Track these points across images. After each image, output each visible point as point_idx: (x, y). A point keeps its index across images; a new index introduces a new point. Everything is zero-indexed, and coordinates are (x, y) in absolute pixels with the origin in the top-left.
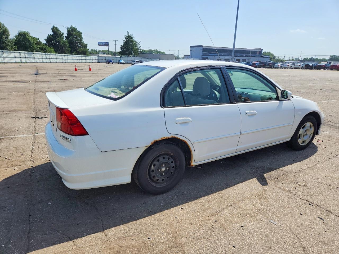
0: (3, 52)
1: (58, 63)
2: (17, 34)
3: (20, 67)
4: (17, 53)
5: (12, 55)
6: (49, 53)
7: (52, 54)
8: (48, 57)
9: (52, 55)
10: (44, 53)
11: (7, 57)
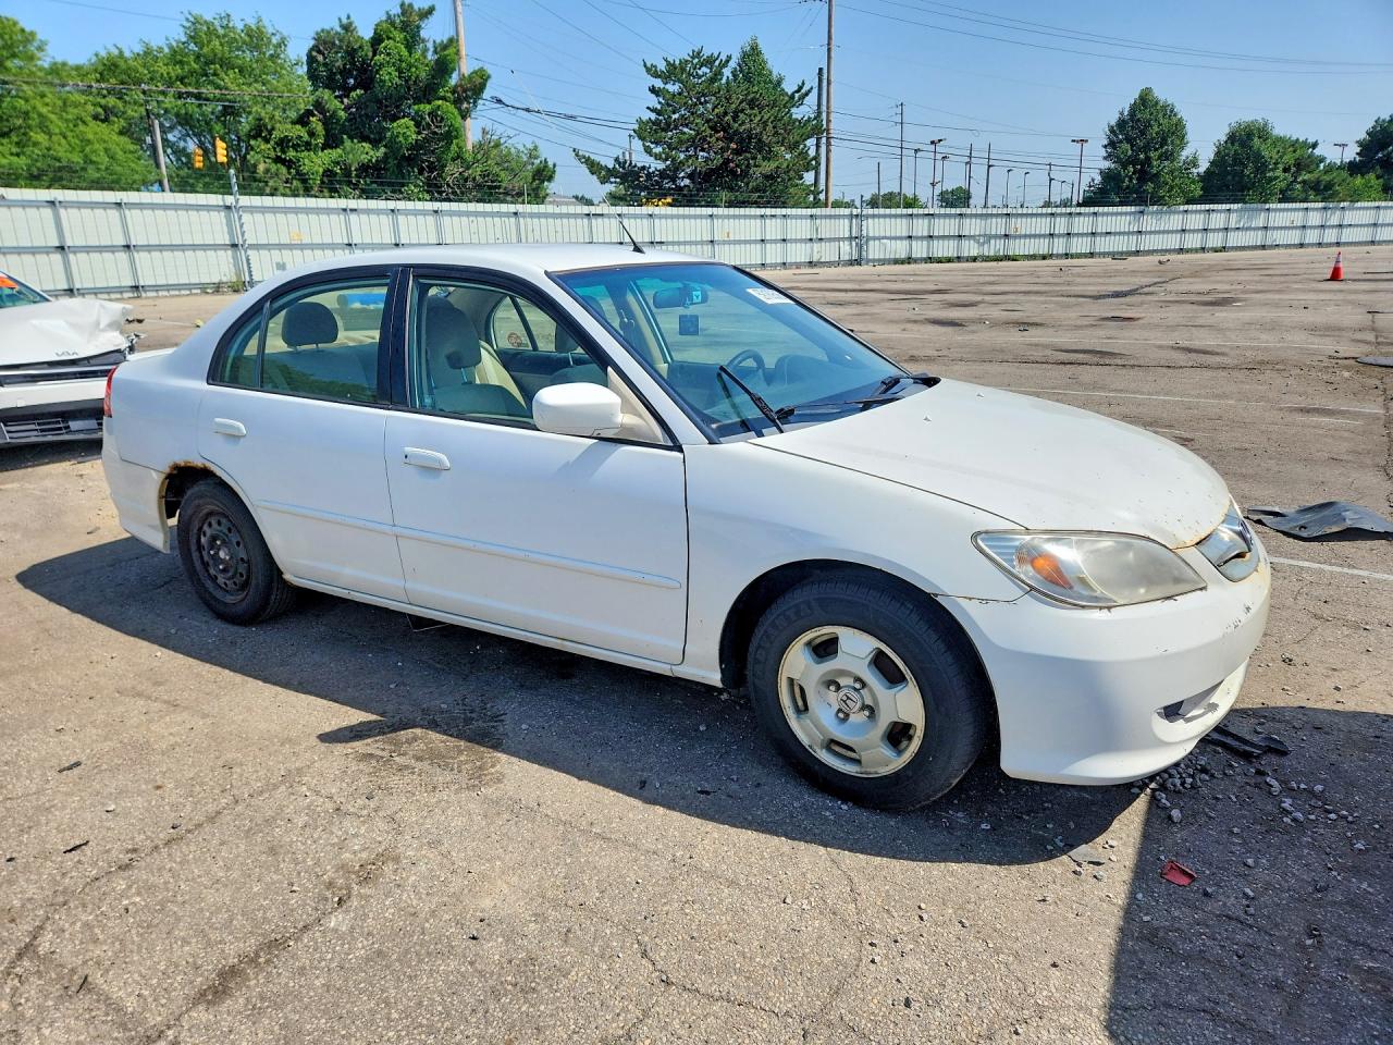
0: (1142, 212)
1: (1380, 243)
2: (1224, 138)
3: (1162, 267)
4: (1196, 212)
5: (1174, 221)
6: (1346, 204)
7: (1359, 204)
8: (1334, 219)
9: (1360, 208)
10: (1321, 205)
11: (1151, 232)
